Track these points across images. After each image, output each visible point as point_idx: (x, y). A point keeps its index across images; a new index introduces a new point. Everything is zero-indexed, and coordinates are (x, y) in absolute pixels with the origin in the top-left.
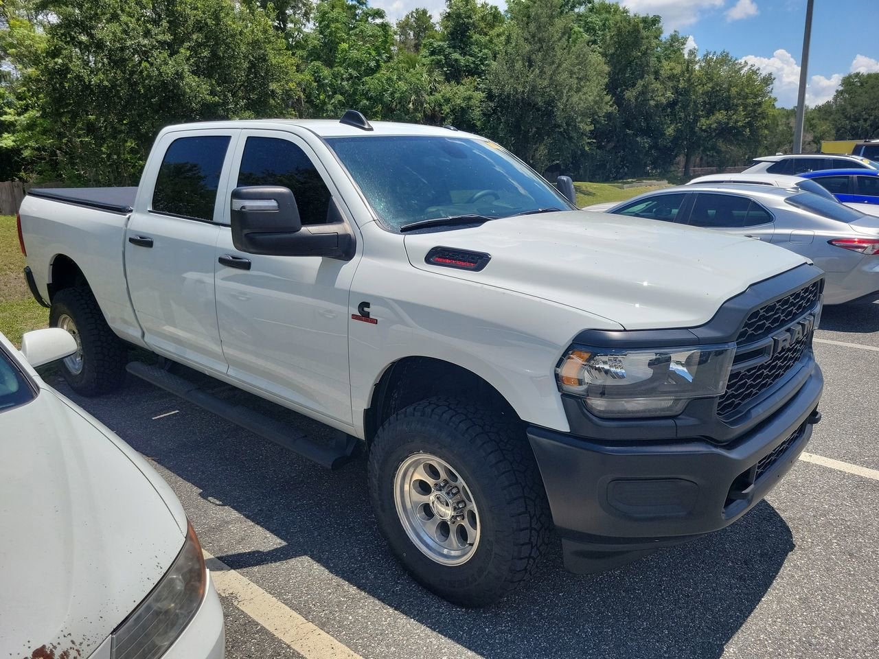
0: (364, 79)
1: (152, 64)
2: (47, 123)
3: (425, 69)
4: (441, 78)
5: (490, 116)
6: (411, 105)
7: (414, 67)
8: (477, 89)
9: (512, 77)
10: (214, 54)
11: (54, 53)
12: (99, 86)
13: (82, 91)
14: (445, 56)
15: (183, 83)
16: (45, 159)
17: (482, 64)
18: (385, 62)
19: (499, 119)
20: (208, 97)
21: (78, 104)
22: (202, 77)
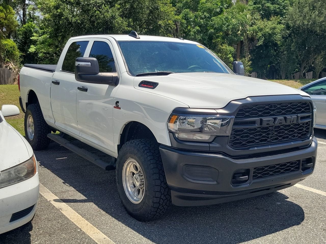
0: (212, 18)
1: (101, 12)
2: (50, 41)
3: (250, 12)
4: (259, 17)
5: (287, 38)
6: (239, 32)
7: (243, 11)
8: (280, 23)
9: (301, 16)
10: (132, 6)
11: (57, 7)
12: (75, 22)
13: (68, 25)
14: (262, 5)
15: (115, 21)
16: (48, 58)
17: (285, 9)
18: (226, 9)
19: (292, 40)
20: (126, 28)
21: (65, 32)
22: (124, 18)
